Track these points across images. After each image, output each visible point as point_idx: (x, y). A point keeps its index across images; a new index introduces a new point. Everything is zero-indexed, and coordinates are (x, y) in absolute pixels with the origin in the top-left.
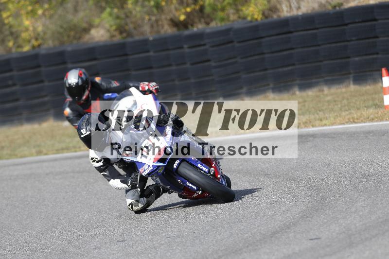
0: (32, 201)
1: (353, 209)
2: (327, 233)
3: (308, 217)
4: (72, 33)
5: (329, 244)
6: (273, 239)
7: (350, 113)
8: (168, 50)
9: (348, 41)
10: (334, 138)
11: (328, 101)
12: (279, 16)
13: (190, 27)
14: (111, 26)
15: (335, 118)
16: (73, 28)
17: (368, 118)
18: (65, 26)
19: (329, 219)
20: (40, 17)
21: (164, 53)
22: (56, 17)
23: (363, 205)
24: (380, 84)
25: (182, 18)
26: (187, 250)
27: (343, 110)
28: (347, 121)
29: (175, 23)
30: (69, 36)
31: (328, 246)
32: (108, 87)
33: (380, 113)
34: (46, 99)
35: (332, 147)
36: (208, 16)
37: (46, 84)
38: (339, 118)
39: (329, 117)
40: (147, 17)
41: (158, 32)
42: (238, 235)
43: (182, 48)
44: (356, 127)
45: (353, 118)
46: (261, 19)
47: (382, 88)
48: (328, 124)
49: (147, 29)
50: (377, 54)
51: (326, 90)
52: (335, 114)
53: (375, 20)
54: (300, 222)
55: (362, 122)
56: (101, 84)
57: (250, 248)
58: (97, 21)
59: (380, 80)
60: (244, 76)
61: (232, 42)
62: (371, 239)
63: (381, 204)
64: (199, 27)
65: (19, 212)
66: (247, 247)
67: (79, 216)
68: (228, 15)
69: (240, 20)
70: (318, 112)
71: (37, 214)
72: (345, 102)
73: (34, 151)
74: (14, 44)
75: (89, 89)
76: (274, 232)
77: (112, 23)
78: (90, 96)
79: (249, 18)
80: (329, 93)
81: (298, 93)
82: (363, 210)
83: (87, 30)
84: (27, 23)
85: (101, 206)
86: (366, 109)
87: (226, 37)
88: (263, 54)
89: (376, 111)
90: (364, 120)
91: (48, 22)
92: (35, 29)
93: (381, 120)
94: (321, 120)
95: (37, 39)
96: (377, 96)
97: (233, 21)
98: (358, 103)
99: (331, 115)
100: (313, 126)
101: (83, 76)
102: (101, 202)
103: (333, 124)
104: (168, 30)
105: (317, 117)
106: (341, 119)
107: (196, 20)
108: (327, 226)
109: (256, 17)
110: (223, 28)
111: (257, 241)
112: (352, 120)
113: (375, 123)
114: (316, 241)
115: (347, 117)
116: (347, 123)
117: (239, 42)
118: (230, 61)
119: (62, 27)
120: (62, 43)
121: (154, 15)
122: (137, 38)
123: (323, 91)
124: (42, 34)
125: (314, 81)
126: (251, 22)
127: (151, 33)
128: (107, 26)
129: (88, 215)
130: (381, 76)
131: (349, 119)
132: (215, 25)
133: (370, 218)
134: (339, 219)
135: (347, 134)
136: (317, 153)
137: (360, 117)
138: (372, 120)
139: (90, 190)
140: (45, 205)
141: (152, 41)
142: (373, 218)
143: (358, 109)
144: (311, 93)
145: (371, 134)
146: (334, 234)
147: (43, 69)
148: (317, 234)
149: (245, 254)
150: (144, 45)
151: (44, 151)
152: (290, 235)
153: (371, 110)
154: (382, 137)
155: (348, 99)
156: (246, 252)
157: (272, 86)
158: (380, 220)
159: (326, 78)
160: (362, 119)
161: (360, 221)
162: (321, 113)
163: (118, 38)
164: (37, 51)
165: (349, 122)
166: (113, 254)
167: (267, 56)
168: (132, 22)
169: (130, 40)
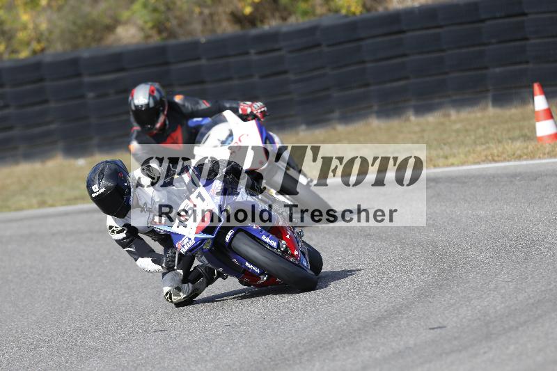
0: (32, 273)
1: (492, 286)
2: (455, 319)
3: (427, 296)
4: (90, 33)
5: (456, 335)
6: (377, 327)
7: (488, 148)
8: (227, 56)
9: (484, 44)
10: (464, 183)
11: (457, 131)
12: (386, 9)
13: (259, 24)
14: (146, 22)
15: (466, 155)
16: (91, 25)
17: (514, 155)
18: (80, 22)
19: (458, 299)
20: (44, 9)
21: (221, 62)
22: (67, 9)
23: (506, 280)
24: (531, 106)
25: (248, 10)
26: (253, 344)
27: (478, 142)
28: (484, 158)
29: (237, 18)
30: (85, 37)
31: (455, 338)
32: (195, 108)
33: (530, 148)
34: (53, 127)
35: (462, 197)
36: (285, 8)
37: (52, 105)
38: (472, 155)
39: (459, 153)
40: (197, 10)
41: (213, 31)
42: (327, 321)
43: (247, 53)
44: (497, 168)
45: (492, 155)
46: (361, 13)
47: (534, 111)
48: (456, 163)
49: (197, 26)
50: (527, 62)
51: (453, 114)
52: (467, 149)
53: (524, 14)
54: (416, 303)
55: (505, 160)
56: (184, 106)
57: (344, 340)
58: (125, 15)
59: (531, 100)
60: (336, 94)
61: (319, 45)
62: (517, 328)
63: (531, 278)
64: (272, 24)
65: (13, 289)
66: (341, 339)
67: (100, 295)
68: (313, 7)
69: (331, 15)
70: (443, 146)
71: (39, 292)
72: (481, 131)
73: (34, 201)
74: (6, 48)
75: (166, 112)
76: (379, 318)
77: (147, 18)
78: (167, 122)
79: (344, 12)
80: (458, 119)
81: (413, 118)
82: (507, 286)
83: (110, 28)
84: (25, 17)
85: (132, 280)
86: (510, 141)
87: (310, 38)
88: (363, 62)
89: (526, 145)
90: (507, 158)
91: (55, 17)
92: (36, 27)
93: (533, 158)
94: (446, 158)
95: (39, 41)
96: (526, 123)
97: (321, 15)
98: (499, 133)
99: (460, 151)
100: (435, 166)
101: (156, 94)
102: (132, 275)
103: (463, 164)
104: (227, 28)
105: (441, 153)
106: (475, 156)
107: (268, 14)
108: (454, 310)
109: (353, 9)
110: (307, 26)
111: (355, 331)
112: (490, 158)
113: (524, 163)
114: (439, 330)
115: (484, 153)
116: (484, 161)
117: (329, 46)
118: (316, 73)
119: (74, 23)
120: (75, 47)
121: (207, 7)
122: (183, 39)
123: (449, 115)
124: (46, 34)
125: (437, 101)
126: (346, 16)
127: (203, 31)
128: (140, 22)
129: (113, 293)
130: (533, 95)
131: (486, 156)
132: (295, 21)
133: (516, 298)
134: (472, 300)
135: (484, 178)
136: (441, 206)
137: (503, 153)
138: (519, 158)
139: (115, 257)
140: (51, 279)
141: (204, 43)
142: (521, 297)
143: (500, 142)
144: (432, 119)
145: (518, 178)
146: (464, 320)
147: (47, 84)
148: (440, 320)
149: (338, 350)
150: (192, 50)
151: (50, 201)
152: (402, 322)
153: (518, 144)
154: (534, 182)
155: (484, 128)
156: (338, 347)
157: (376, 108)
158: (531, 301)
159: (454, 98)
160: (504, 156)
161: (502, 303)
162: (446, 148)
163: (156, 40)
164: (39, 57)
165: (486, 160)
166: (148, 349)
167: (369, 65)
168: (176, 17)
169: (172, 42)
